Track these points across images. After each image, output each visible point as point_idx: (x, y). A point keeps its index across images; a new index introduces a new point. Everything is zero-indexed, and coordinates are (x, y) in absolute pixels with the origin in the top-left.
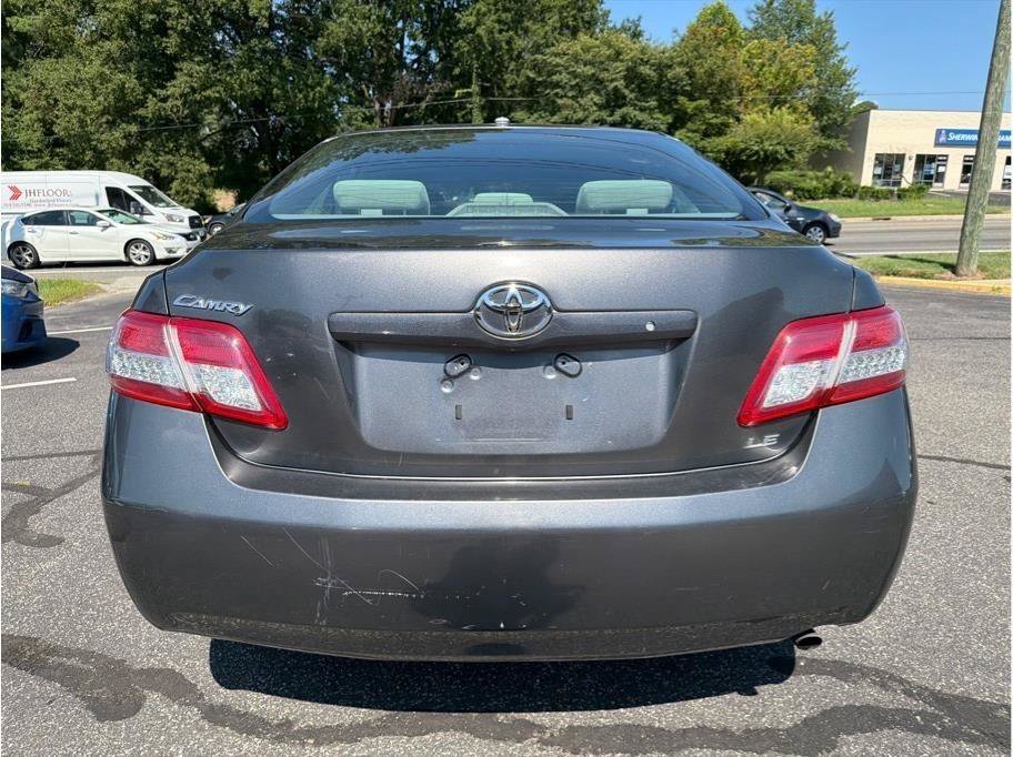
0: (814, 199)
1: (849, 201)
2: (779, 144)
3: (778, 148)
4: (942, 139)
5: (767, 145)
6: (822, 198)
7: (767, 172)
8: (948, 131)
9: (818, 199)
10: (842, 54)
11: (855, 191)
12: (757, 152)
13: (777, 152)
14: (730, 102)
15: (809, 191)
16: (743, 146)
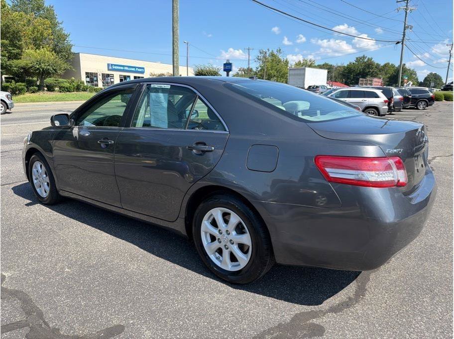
0: (70, 92)
1: (85, 93)
2: (49, 65)
3: (49, 67)
4: (110, 68)
5: (43, 65)
6: (73, 91)
7: (45, 78)
8: (112, 65)
9: (72, 92)
10: (61, 26)
11: (87, 89)
12: (38, 69)
13: (48, 69)
14: (20, 43)
15: (67, 88)
16: (31, 65)
